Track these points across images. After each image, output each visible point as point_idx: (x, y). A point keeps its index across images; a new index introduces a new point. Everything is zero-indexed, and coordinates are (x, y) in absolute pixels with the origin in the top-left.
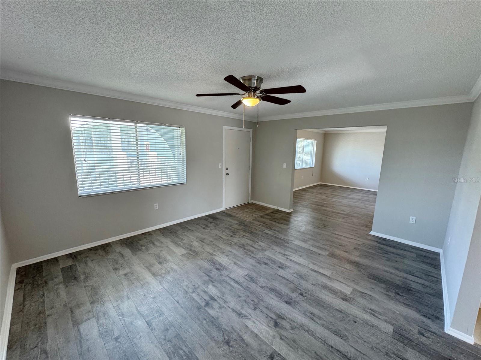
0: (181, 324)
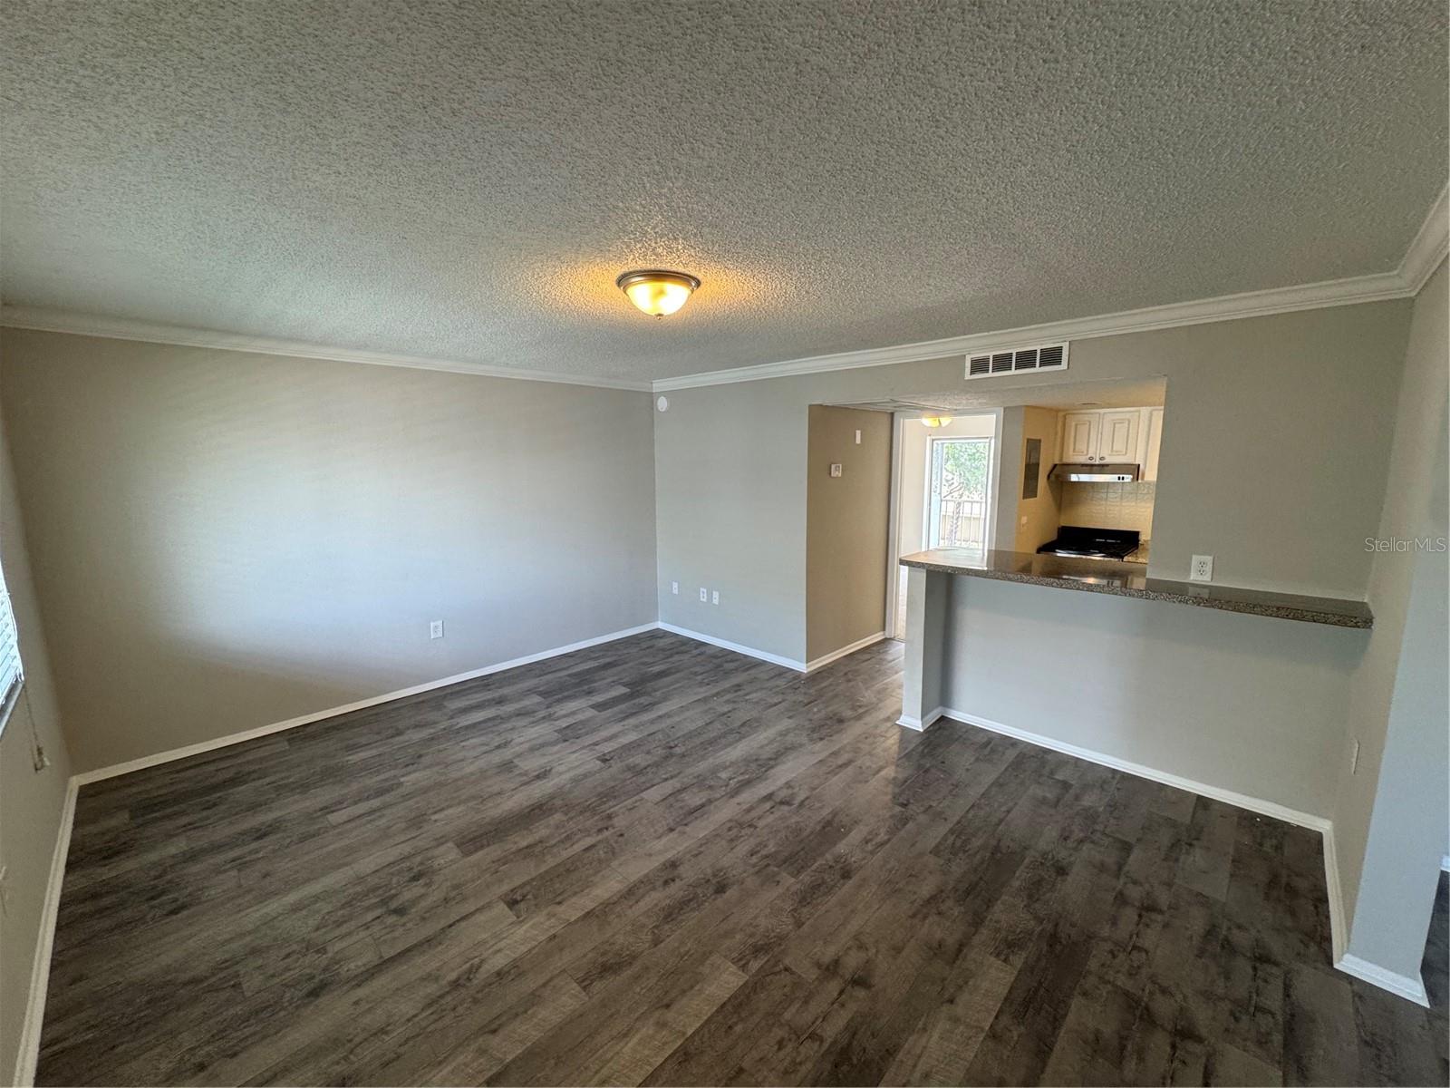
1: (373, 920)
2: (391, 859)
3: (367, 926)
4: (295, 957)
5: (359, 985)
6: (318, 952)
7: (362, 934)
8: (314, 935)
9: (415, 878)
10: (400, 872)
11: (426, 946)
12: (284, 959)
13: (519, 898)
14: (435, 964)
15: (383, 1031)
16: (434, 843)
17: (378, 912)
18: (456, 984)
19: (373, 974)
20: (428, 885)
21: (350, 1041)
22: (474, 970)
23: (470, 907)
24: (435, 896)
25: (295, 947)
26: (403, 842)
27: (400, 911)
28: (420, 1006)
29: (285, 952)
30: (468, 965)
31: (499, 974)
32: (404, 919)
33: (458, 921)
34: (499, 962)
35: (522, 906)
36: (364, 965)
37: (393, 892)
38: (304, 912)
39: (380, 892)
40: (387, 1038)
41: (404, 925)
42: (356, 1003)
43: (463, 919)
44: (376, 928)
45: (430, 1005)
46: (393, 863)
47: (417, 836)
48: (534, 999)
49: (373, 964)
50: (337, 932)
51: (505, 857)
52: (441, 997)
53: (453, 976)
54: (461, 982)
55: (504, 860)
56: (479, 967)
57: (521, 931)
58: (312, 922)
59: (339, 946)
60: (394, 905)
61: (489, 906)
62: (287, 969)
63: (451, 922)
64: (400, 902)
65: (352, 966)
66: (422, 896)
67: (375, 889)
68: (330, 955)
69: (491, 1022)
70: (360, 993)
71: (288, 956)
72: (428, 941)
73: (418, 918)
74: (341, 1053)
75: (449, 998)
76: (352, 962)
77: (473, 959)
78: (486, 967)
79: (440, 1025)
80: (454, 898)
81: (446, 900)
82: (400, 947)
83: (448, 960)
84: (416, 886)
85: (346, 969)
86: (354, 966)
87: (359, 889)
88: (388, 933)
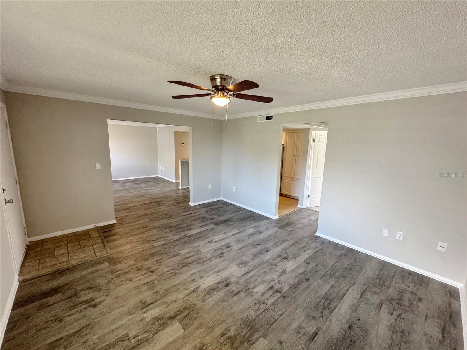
0: (304, 308)
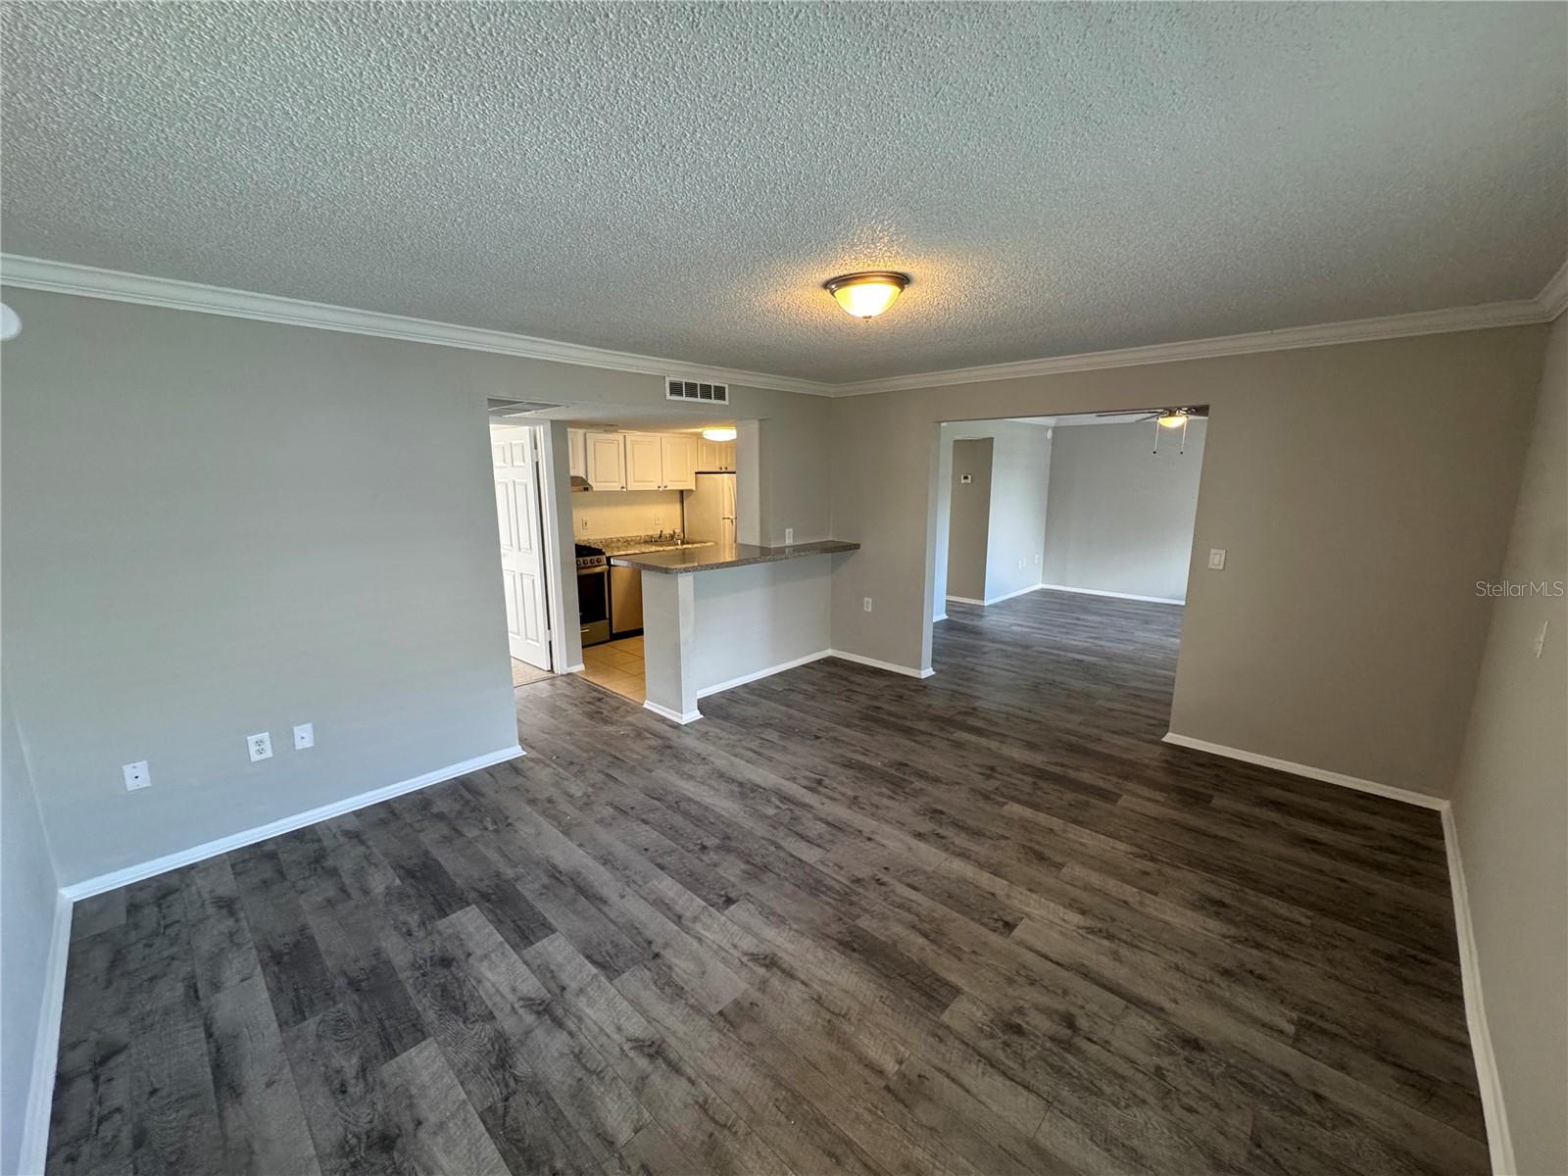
1: (1095, 1043)
2: (999, 1081)
3: (1105, 1045)
4: (1185, 1100)
5: (1162, 1009)
6: (1163, 1077)
7: (1116, 1043)
8: (1151, 1100)
9: (1018, 1030)
10: (1017, 1055)
11: (1092, 975)
12: (1196, 1112)
13: (1001, 923)
14: (1104, 959)
15: (1177, 968)
16: (951, 1040)
17: (1085, 1045)
18: (1110, 937)
19: (1145, 1004)
20: (1020, 1011)
21: (1201, 987)
22: (1090, 930)
23: (1029, 958)
24: (1032, 995)
25: (1179, 1111)
26: (962, 1086)
27: (1069, 1021)
28: (1142, 953)
29: (1191, 1118)
30: (1089, 936)
31: (1083, 913)
32: (1074, 1010)
33: (1052, 961)
34: (1075, 918)
35: (1009, 919)
36: (1143, 1017)
37: (1048, 1044)
38: (1135, 1143)
39: (1058, 1063)
40: (1180, 963)
41: (1082, 1007)
42: (1175, 1001)
43: (1047, 958)
44: (1103, 1033)
45: (1137, 947)
46: (1004, 1074)
47: (940, 1070)
48: (1087, 888)
49: (1138, 1011)
50: (1129, 1072)
51: (948, 951)
52: (1125, 942)
53: (1106, 943)
54: (1105, 935)
55: (955, 952)
56: (1087, 928)
57: (1036, 912)
58: (1138, 1115)
59: (1142, 1059)
60: (1066, 1032)
61: (1021, 943)
62: (1203, 1097)
63: (1054, 966)
64: (1059, 1028)
65: (1151, 1028)
66: (1037, 1008)
67: (1057, 1070)
68: (1156, 1060)
69: (1122, 906)
70: (1168, 1005)
71: (1191, 1110)
72: (1086, 975)
73: (1068, 998)
74: (1210, 987)
75: (1124, 937)
76: (1148, 1031)
77: (1082, 936)
78: (1082, 924)
79: (1146, 935)
80: (1026, 977)
81: (1032, 983)
82: (1107, 995)
83: (1095, 954)
84: (1027, 1023)
85: (1158, 1032)
86: (1149, 1026)
87: (1065, 1092)
88: (1101, 1018)
